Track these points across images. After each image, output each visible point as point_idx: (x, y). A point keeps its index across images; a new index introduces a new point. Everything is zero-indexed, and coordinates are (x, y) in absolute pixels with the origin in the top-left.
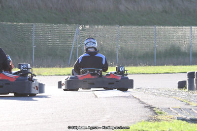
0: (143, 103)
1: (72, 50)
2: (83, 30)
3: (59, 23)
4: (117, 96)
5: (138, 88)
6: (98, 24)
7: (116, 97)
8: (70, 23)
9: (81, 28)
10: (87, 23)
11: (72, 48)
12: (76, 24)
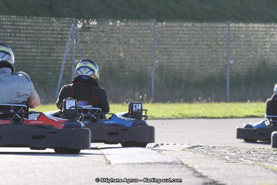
0: (201, 176)
1: (63, 69)
2: (85, 29)
3: (37, 15)
4: (150, 161)
5: (194, 147)
6: (115, 18)
7: (148, 163)
8: (59, 16)
9: (80, 26)
10: (93, 16)
11: (63, 66)
12: (71, 17)
